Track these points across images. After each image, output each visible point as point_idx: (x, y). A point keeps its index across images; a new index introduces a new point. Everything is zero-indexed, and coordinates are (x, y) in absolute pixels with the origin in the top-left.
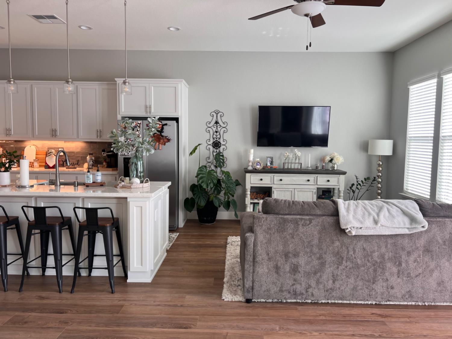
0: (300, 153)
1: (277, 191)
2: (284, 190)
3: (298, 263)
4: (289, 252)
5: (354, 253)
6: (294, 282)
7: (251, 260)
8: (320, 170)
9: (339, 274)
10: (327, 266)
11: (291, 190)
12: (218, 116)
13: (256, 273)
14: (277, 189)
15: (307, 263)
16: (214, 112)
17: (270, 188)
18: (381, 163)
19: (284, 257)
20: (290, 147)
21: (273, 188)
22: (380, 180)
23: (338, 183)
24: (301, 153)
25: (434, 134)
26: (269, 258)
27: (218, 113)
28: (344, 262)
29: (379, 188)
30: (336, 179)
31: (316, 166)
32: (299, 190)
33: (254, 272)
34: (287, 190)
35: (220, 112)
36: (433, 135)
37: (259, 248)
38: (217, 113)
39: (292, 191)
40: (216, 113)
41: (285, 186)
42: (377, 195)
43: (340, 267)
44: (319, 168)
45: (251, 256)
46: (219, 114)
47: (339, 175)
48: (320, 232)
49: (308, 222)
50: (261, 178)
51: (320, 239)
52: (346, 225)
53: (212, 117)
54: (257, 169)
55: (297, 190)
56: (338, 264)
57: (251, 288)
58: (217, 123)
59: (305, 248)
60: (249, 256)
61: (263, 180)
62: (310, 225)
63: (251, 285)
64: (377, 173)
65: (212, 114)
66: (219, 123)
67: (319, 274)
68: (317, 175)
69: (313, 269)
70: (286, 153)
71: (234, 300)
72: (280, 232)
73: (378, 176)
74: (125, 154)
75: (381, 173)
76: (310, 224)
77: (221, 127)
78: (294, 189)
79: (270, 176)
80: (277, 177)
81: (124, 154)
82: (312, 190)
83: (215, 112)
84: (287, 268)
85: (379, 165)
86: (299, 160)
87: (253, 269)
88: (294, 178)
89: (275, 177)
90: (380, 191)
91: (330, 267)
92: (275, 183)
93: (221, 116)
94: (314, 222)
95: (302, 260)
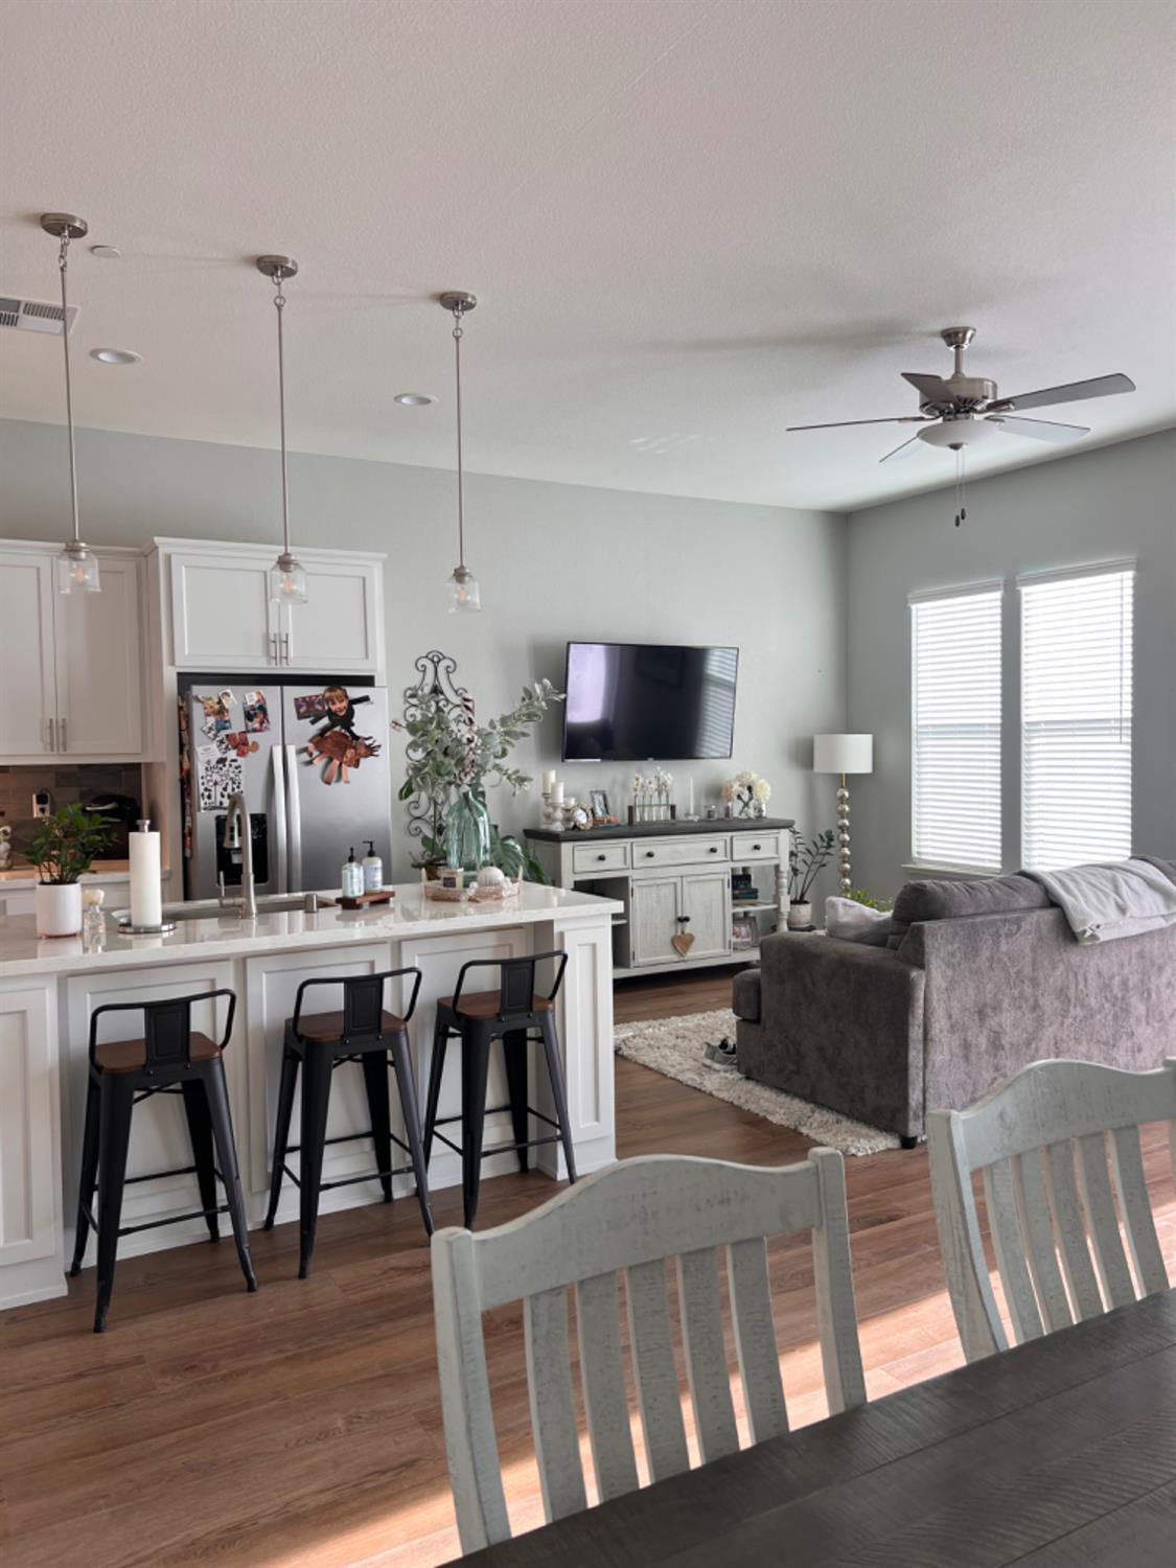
0: (669, 775)
1: (639, 886)
2: (659, 882)
3: (1000, 1025)
4: (985, 1005)
5: (1086, 986)
6: (996, 1075)
7: (921, 1037)
8: (719, 820)
9: (1064, 1037)
10: (1046, 1024)
11: (673, 880)
12: (439, 670)
13: (930, 1067)
14: (640, 883)
15: (1015, 1026)
16: (427, 657)
17: (625, 880)
18: (847, 794)
19: (976, 1017)
20: (646, 759)
21: (630, 879)
22: (847, 837)
23: (777, 852)
24: (672, 775)
25: (1003, 717)
26: (952, 1026)
27: (439, 661)
28: (1071, 1008)
29: (844, 859)
30: (773, 841)
31: (709, 812)
32: (694, 878)
33: (925, 1066)
34: (664, 881)
35: (444, 658)
36: (999, 721)
37: (935, 1004)
38: (436, 659)
39: (675, 884)
40: (432, 661)
41: (659, 870)
42: (841, 875)
43: (1065, 1020)
44: (716, 816)
45: (919, 1026)
46: (442, 662)
47: (776, 831)
48: (1033, 949)
49: (1014, 928)
50: (600, 853)
51: (1034, 963)
52: (1084, 922)
53: (421, 674)
54: (582, 827)
55: (689, 879)
56: (1062, 1016)
57: (921, 1106)
58: (436, 690)
59: (1011, 989)
60: (916, 1028)
61: (607, 858)
62: (1018, 934)
63: (921, 1099)
64: (839, 819)
65: (421, 662)
66: (442, 693)
67: (1033, 1046)
68: (730, 834)
69: (1025, 1035)
70: (637, 779)
71: (877, 1150)
72: (969, 959)
73: (842, 828)
74: (221, 803)
75: (847, 818)
76: (1018, 929)
77: (450, 706)
78: (682, 877)
79: (623, 845)
80: (641, 846)
81: (218, 804)
82: (721, 876)
83: (430, 656)
84: (983, 1042)
85: (842, 800)
86: (667, 796)
87: (925, 1060)
88: (681, 847)
89: (635, 849)
90: (847, 866)
91: (1051, 1025)
92: (635, 865)
93: (449, 670)
94: (1025, 926)
95: (1007, 1018)
